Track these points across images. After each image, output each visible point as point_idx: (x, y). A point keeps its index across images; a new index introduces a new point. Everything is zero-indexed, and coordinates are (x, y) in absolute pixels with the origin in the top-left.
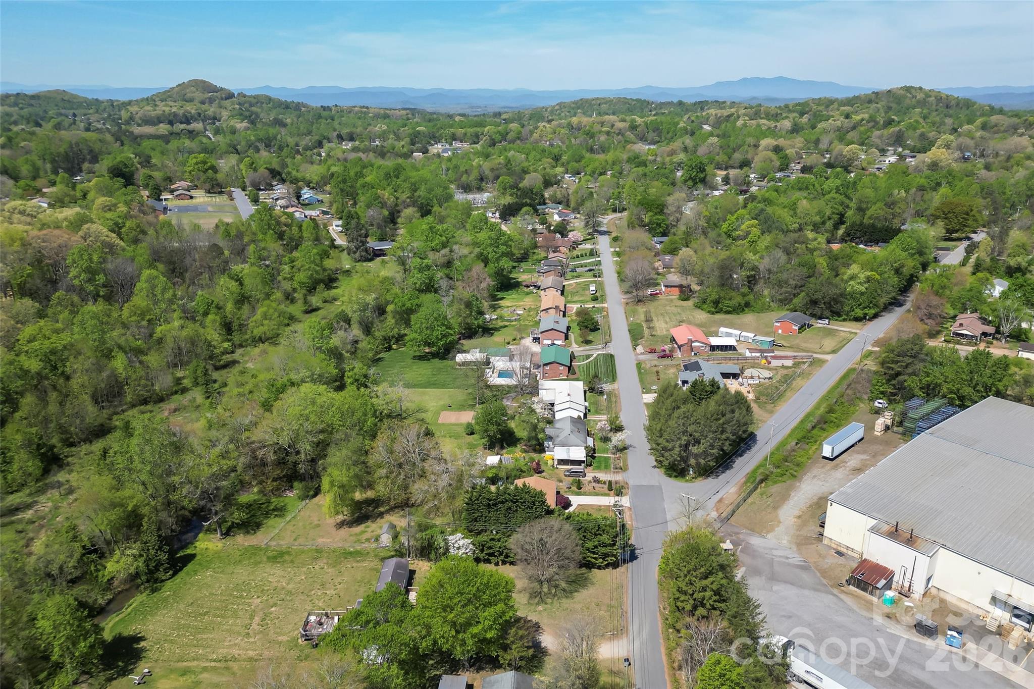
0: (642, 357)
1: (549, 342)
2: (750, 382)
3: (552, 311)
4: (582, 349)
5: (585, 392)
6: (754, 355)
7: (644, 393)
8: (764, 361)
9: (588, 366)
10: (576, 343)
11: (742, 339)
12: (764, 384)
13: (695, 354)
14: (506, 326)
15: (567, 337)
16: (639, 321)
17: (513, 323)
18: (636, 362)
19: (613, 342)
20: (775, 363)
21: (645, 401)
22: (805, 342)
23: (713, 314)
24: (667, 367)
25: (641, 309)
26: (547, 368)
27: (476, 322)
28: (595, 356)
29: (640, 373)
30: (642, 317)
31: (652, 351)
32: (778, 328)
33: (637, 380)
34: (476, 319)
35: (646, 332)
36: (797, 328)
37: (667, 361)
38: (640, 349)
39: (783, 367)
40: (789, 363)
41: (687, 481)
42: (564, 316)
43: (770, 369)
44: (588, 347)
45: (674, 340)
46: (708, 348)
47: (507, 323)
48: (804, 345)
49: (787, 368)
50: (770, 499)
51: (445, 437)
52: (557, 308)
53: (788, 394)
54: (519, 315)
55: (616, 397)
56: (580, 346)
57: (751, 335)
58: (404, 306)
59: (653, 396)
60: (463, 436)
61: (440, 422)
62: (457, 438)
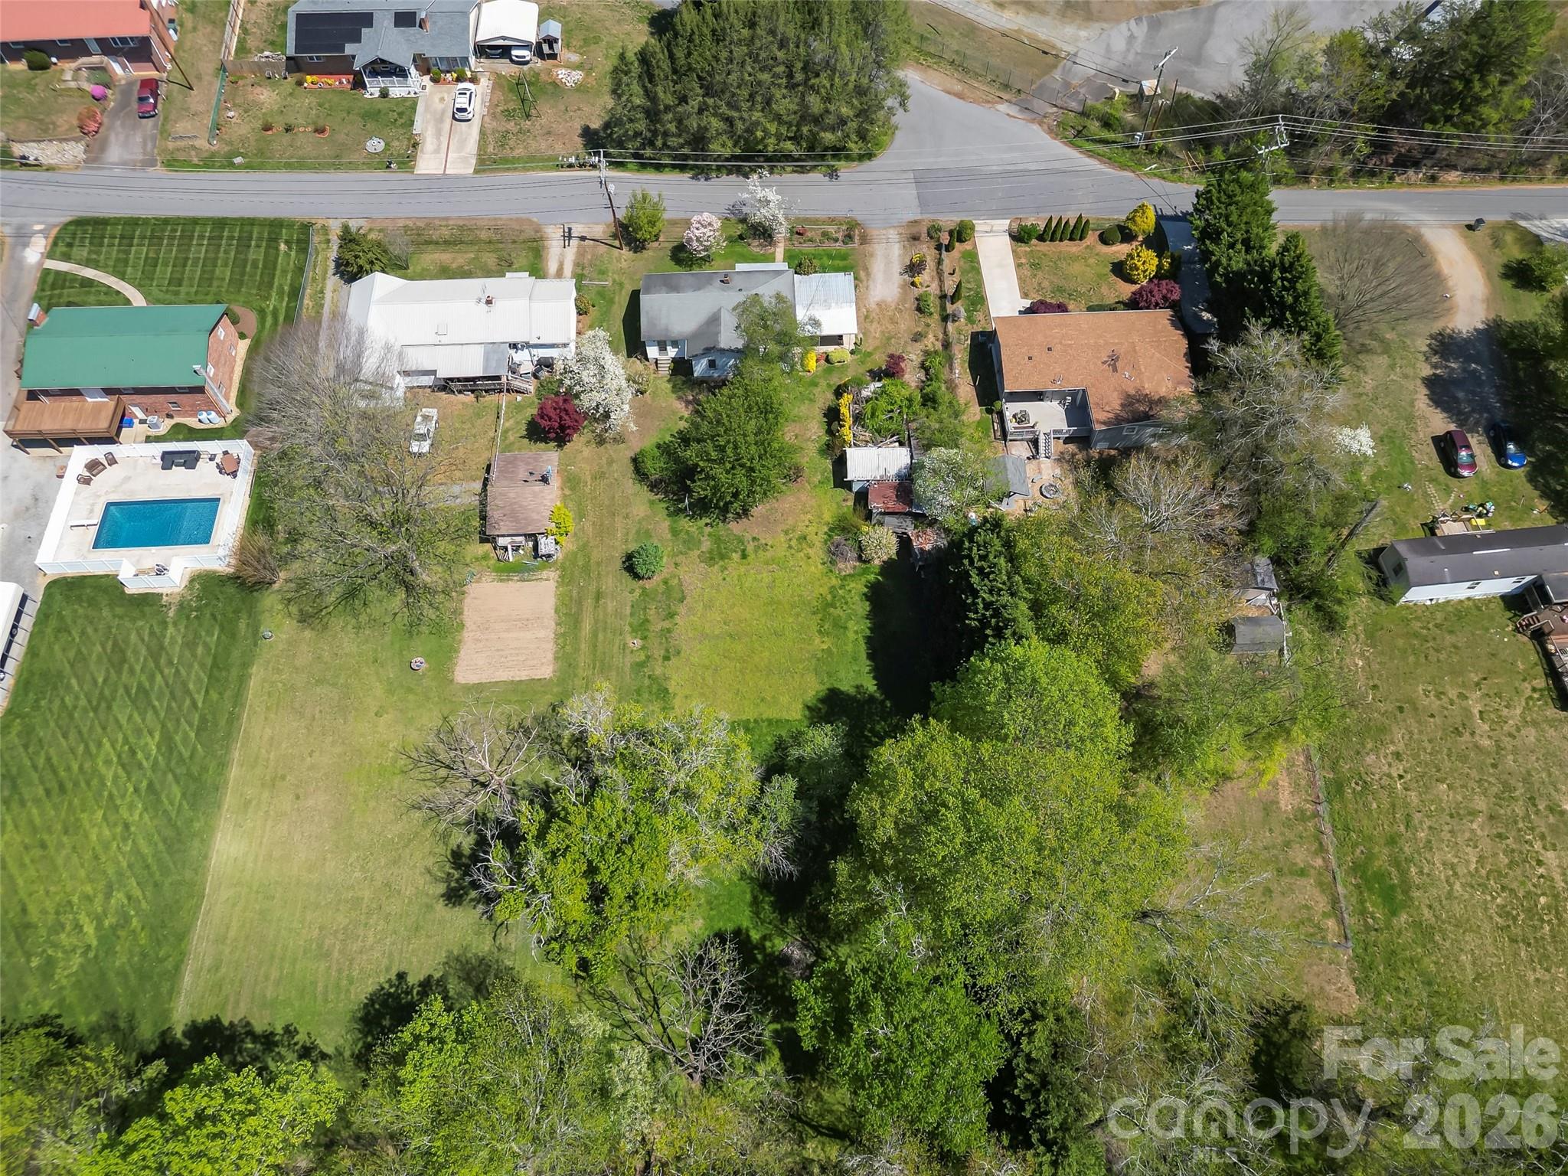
0: (123, 153)
18: (159, 170)
21: (462, 169)
26: (211, 371)
29: (253, 167)
38: (49, 152)
59: (437, 151)
60: (666, 583)
61: (546, 671)
62: (676, 595)
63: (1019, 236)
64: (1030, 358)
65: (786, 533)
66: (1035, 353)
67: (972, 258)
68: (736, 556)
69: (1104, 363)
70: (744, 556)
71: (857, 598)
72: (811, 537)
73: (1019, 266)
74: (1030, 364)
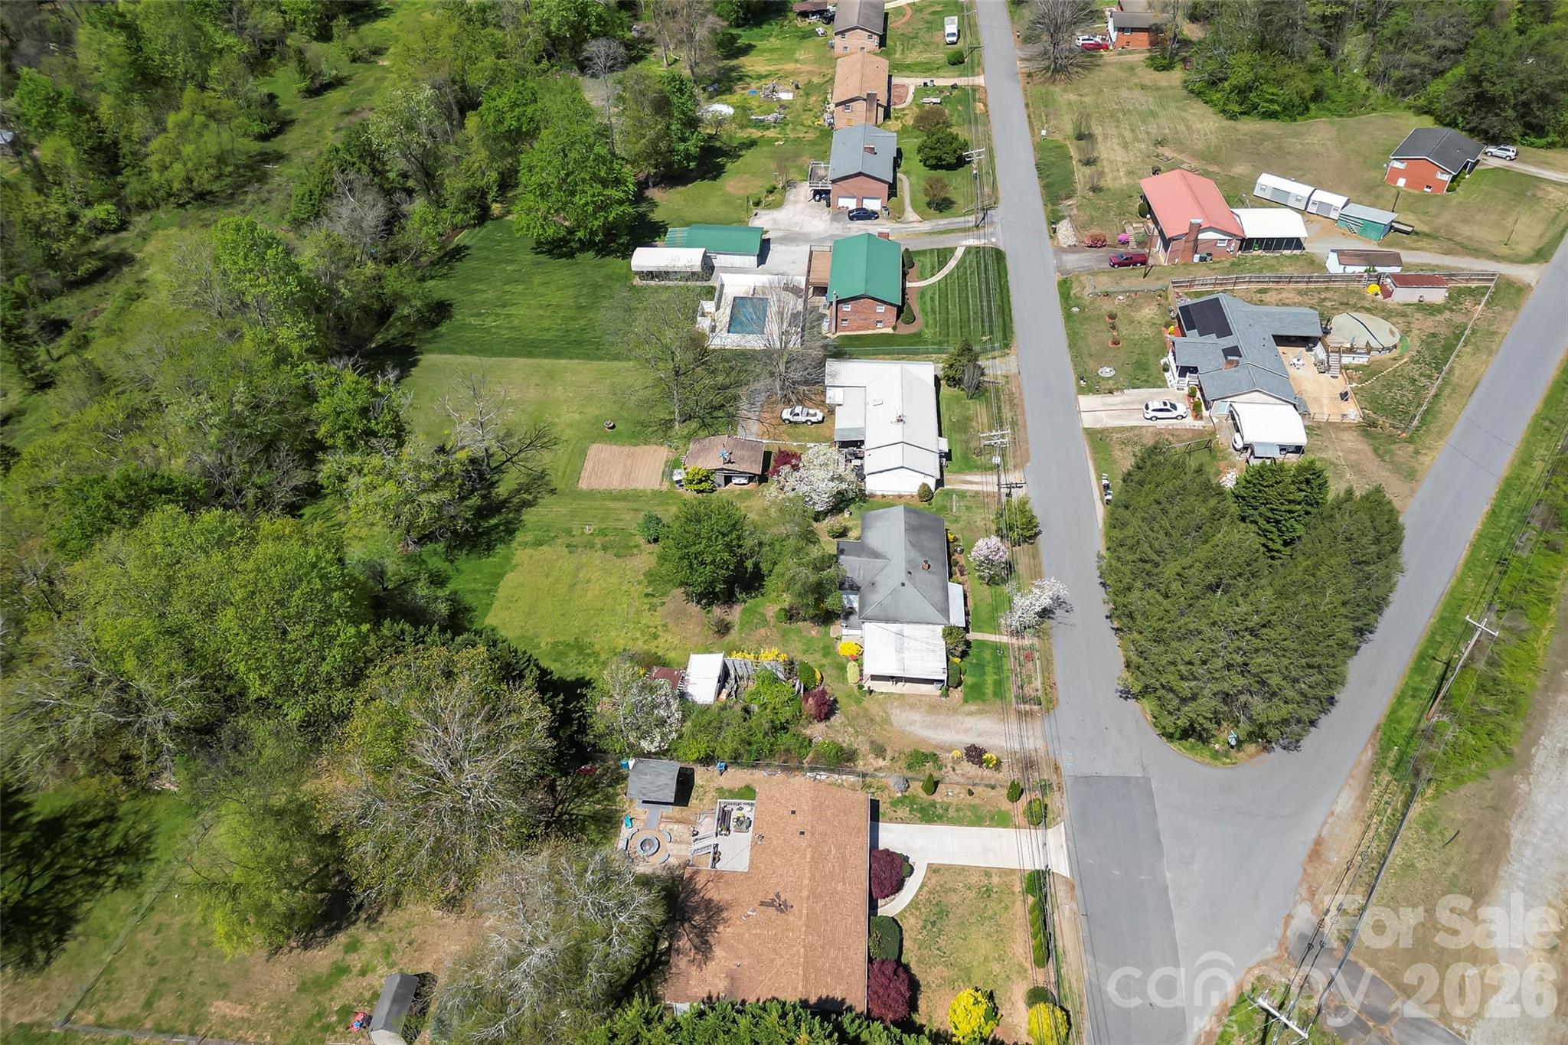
0: (1071, 260)
1: (851, 204)
2: (1347, 359)
3: (860, 106)
4: (927, 226)
5: (937, 380)
6: (1350, 269)
7: (1082, 391)
8: (1374, 288)
9: (943, 288)
10: (915, 208)
11: (1312, 208)
12: (1382, 365)
13: (1202, 259)
14: (752, 144)
15: (893, 190)
16: (1058, 137)
17: (770, 134)
18: (1058, 277)
19: (1001, 207)
20: (1403, 295)
21: (1088, 421)
22: (1465, 221)
23: (1233, 117)
24: (1135, 298)
25: (1064, 95)
26: (847, 308)
27: (682, 147)
28: (959, 253)
29: (1068, 317)
30: (1069, 128)
31: (1097, 243)
32: (1397, 173)
33: (1064, 343)
34: (684, 140)
35: (1081, 175)
36: (1447, 178)
37: (1132, 279)
38: (1066, 233)
39: (1422, 307)
40: (1436, 295)
41: (1216, 755)
42: (887, 115)
43: (1387, 314)
44: (942, 222)
45: (1150, 210)
46: (1235, 244)
47: (755, 133)
48: (1465, 231)
49: (1430, 309)
50: (1455, 851)
51: (591, 546)
52: (870, 98)
53: (1446, 406)
54: (784, 106)
55: (1013, 406)
56: (924, 218)
57: (1338, 200)
58: (500, 121)
59: (1105, 404)
60: (636, 546)
61: (583, 485)
62: (622, 552)
63: (1038, 882)
64: (793, 812)
65: (665, 626)
66: (799, 818)
67: (1001, 820)
68: (649, 590)
69: (778, 895)
70: (647, 595)
71: (581, 671)
72: (656, 643)
73: (987, 873)
74: (787, 813)
